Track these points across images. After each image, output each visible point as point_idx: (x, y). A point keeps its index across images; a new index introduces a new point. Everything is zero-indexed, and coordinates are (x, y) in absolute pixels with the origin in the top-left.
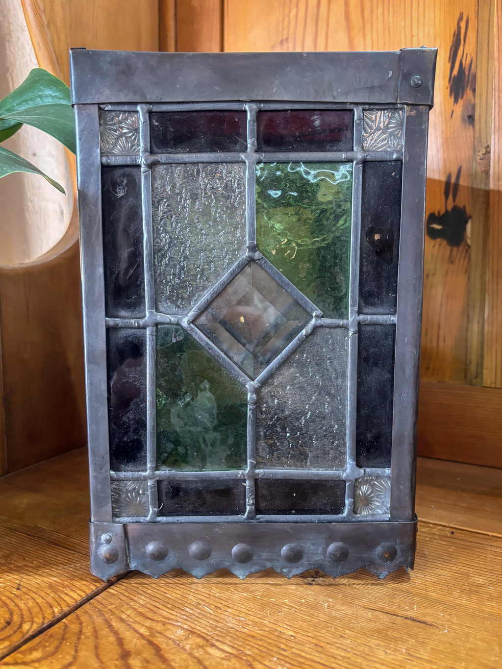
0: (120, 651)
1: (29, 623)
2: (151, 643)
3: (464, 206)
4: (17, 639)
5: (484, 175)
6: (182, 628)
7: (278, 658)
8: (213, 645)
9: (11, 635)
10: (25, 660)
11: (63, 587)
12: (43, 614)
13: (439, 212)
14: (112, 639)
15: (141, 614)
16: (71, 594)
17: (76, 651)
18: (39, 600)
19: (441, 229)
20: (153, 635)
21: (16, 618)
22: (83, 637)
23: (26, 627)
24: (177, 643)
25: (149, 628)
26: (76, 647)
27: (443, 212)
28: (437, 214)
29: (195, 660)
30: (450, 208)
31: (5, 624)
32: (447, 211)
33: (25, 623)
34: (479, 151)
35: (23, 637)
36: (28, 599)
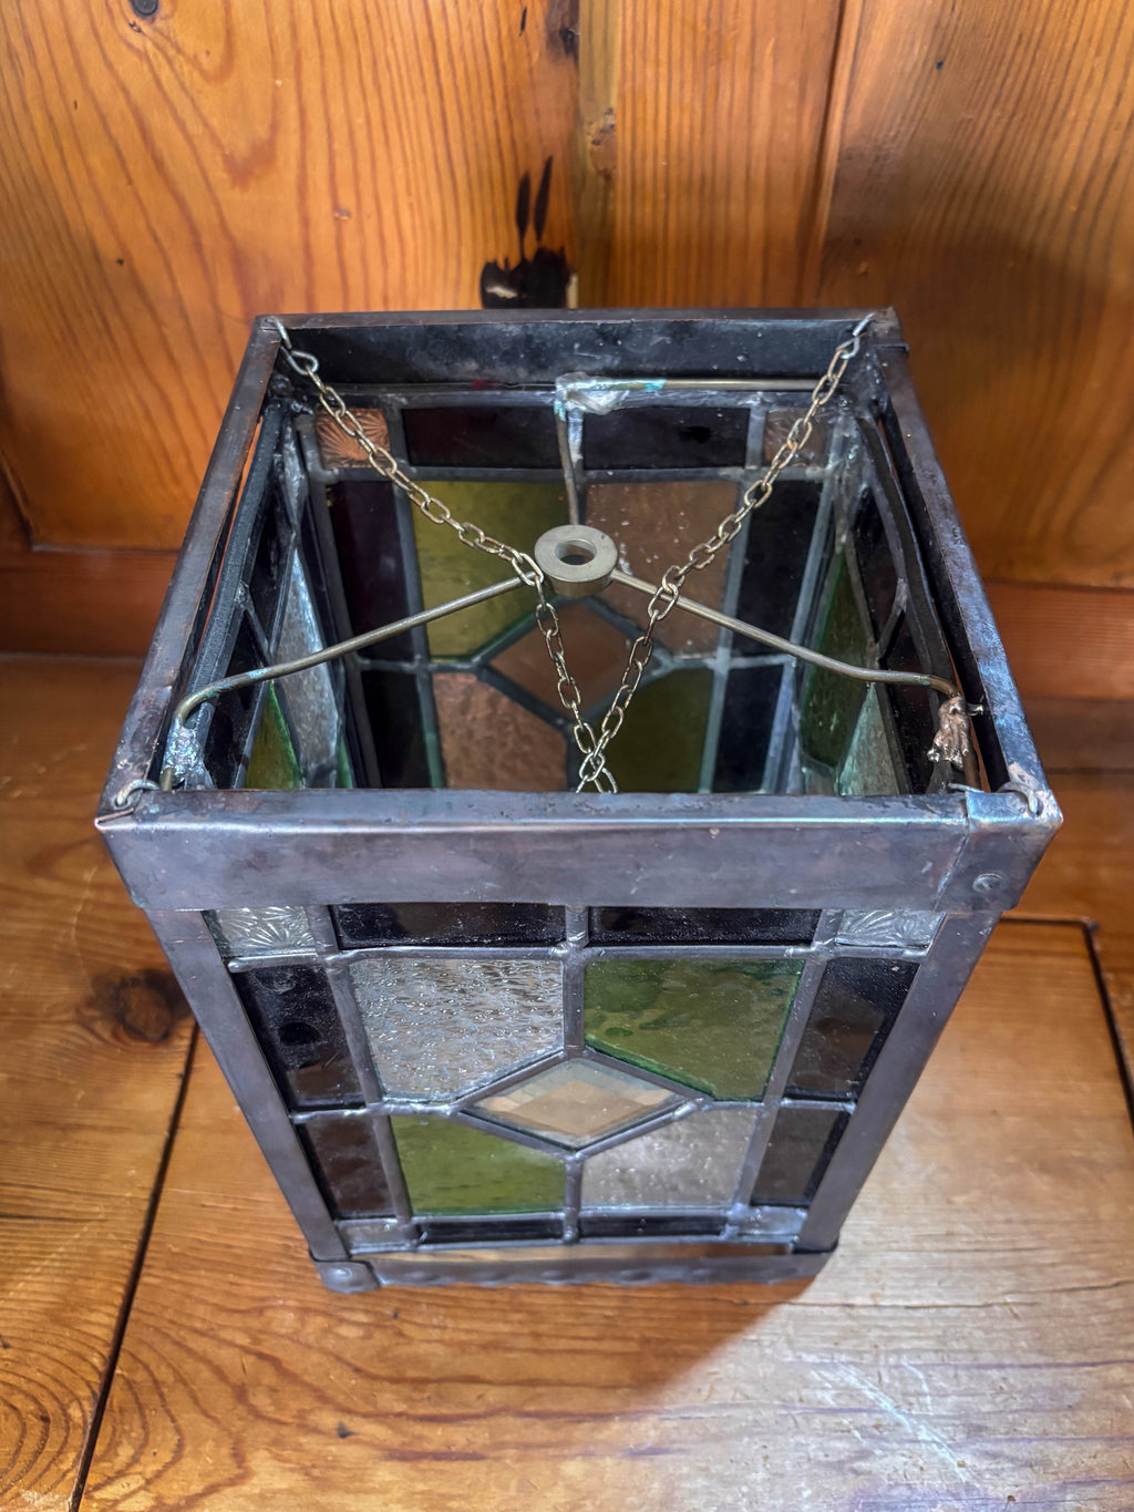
0: (230, 1390)
1: (75, 1404)
2: (261, 1356)
3: (562, 249)
4: (78, 1440)
5: (601, 180)
6: (289, 1308)
7: (428, 1304)
8: (342, 1321)
9: (66, 1438)
10: (117, 1468)
11: (73, 1310)
12: (83, 1379)
13: (506, 261)
14: (206, 1374)
15: (220, 1308)
16: (94, 1317)
17: (173, 1421)
18: (57, 1354)
19: (513, 299)
20: (256, 1341)
21: (50, 1406)
22: (165, 1390)
23: (75, 1413)
24: (293, 1337)
25: (247, 1331)
26: (168, 1412)
27: (514, 261)
28: (501, 264)
29: (332, 1359)
30: (530, 253)
31: (41, 1423)
32: (523, 260)
33: (68, 1407)
34: (591, 123)
35: (84, 1432)
36: (36, 1359)
